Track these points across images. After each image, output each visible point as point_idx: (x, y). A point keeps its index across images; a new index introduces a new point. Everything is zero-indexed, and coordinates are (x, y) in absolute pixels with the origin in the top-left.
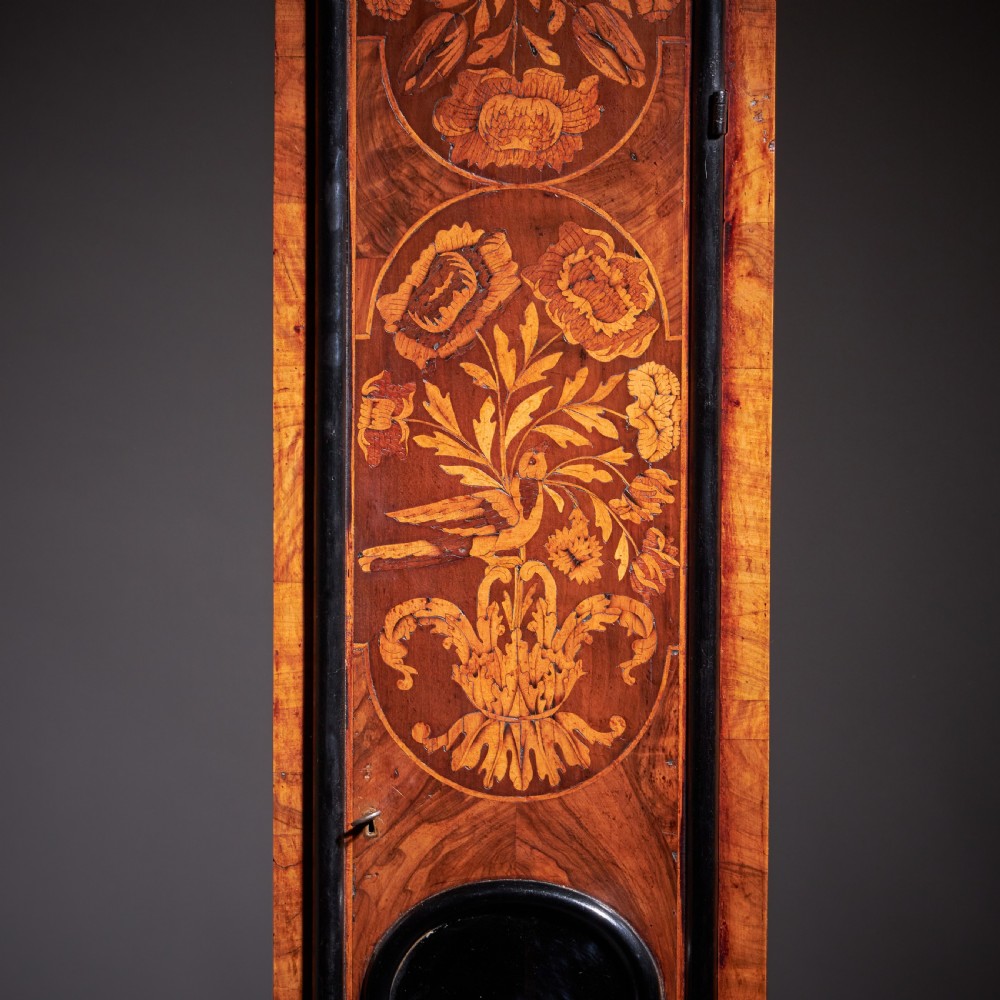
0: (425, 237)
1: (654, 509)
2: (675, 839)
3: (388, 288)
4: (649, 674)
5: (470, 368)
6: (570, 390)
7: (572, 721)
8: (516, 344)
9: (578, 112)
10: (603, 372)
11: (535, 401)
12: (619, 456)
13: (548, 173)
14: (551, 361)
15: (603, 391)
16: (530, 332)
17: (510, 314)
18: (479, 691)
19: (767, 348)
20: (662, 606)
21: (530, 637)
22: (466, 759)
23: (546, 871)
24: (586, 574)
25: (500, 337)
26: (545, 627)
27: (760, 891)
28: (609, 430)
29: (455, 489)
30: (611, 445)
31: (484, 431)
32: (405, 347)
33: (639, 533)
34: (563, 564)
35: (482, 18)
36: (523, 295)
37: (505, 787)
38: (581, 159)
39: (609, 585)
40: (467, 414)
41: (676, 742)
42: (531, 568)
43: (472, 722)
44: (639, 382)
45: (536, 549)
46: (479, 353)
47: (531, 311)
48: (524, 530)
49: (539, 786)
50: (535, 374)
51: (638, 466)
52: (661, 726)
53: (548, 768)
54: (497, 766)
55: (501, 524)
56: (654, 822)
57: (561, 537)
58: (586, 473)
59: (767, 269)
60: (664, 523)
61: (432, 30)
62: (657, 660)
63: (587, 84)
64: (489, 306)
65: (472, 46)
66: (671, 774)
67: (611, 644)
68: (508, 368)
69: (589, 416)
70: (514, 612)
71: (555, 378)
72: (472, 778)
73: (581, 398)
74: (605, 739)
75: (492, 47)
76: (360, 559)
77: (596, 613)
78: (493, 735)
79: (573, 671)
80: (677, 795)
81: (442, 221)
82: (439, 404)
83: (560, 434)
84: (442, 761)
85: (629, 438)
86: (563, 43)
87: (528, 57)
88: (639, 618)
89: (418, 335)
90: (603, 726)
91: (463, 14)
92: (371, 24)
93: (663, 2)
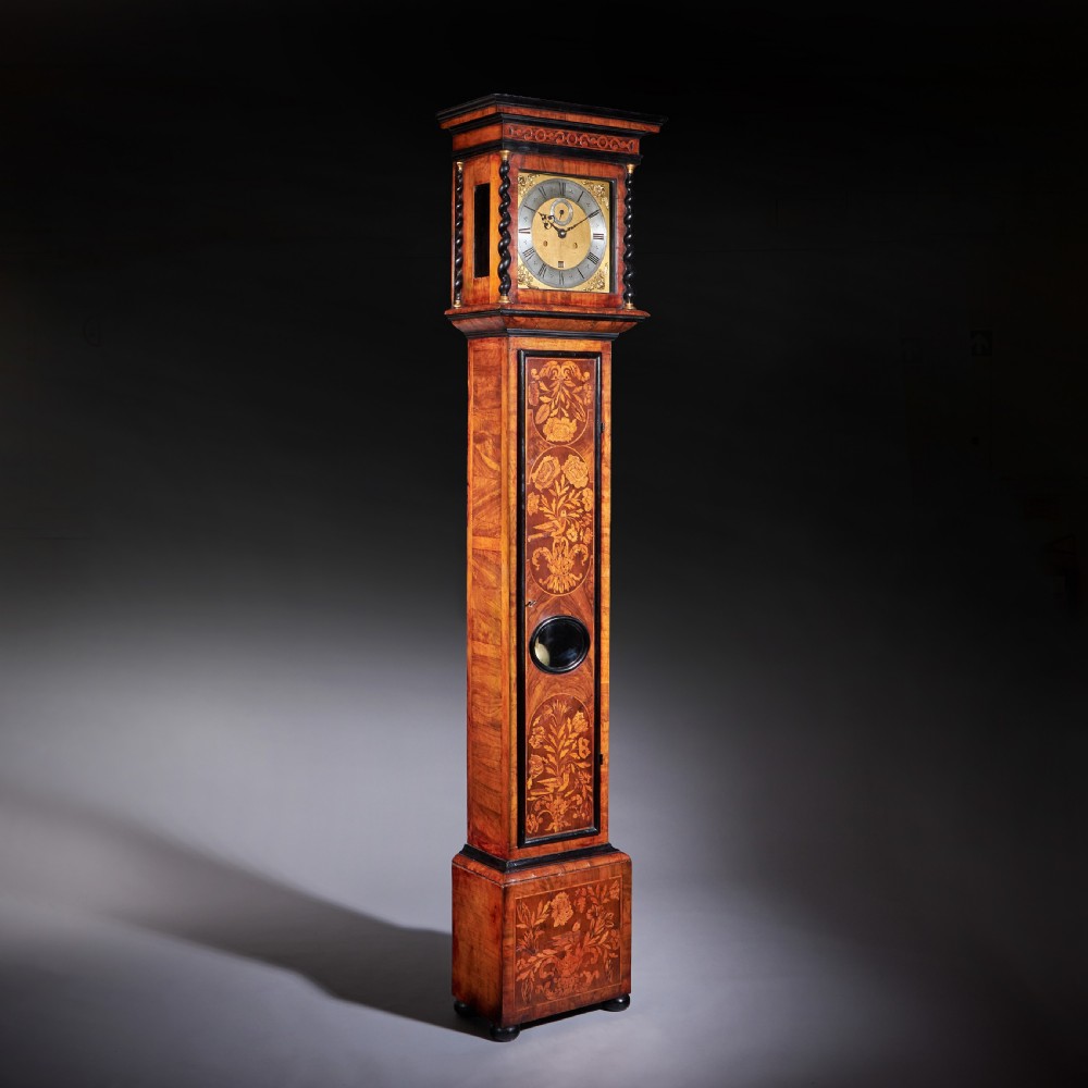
0: (541, 459)
1: (587, 523)
2: (592, 602)
3: (534, 472)
4: (587, 563)
5: (551, 491)
6: (571, 495)
7: (572, 575)
8: (560, 484)
9: (573, 427)
10: (577, 491)
11: (564, 498)
12: (581, 511)
13: (566, 443)
14: (567, 488)
15: (578, 495)
16: (563, 481)
17: (559, 477)
18: (553, 569)
19: (609, 483)
20: (589, 546)
21: (563, 556)
22: (550, 586)
23: (567, 613)
24: (574, 540)
25: (557, 483)
26: (566, 553)
27: (608, 613)
28: (579, 505)
29: (548, 520)
30: (578, 508)
31: (553, 505)
32: (537, 486)
33: (585, 530)
34: (570, 537)
35: (553, 406)
36: (562, 472)
37: (558, 592)
38: (573, 439)
39: (579, 542)
40: (550, 502)
41: (593, 579)
42: (563, 539)
43: (551, 577)
44: (585, 492)
45: (564, 534)
46: (553, 487)
47: (563, 477)
48: (562, 530)
49: (565, 591)
50: (564, 492)
51: (585, 513)
52: (589, 575)
53: (567, 587)
54: (556, 588)
55: (557, 529)
56: (588, 599)
57: (570, 531)
58: (574, 515)
59: (609, 464)
60: (590, 526)
61: (542, 407)
62: (588, 559)
63: (574, 421)
64: (555, 475)
65: (551, 412)
66: (592, 586)
67: (579, 556)
68: (558, 491)
69: (575, 501)
70: (560, 550)
71: (568, 492)
72: (551, 591)
73: (573, 497)
74: (578, 579)
75: (555, 412)
76: (529, 539)
77: (576, 549)
78: (555, 580)
79: (572, 563)
80: (593, 592)
81: (544, 455)
82: (544, 499)
83: (569, 506)
84: (545, 587)
85: (583, 506)
86: (569, 411)
87: (562, 415)
88: (585, 549)
89: (540, 483)
90: (577, 576)
91: (549, 404)
92: (530, 407)
93: (589, 401)
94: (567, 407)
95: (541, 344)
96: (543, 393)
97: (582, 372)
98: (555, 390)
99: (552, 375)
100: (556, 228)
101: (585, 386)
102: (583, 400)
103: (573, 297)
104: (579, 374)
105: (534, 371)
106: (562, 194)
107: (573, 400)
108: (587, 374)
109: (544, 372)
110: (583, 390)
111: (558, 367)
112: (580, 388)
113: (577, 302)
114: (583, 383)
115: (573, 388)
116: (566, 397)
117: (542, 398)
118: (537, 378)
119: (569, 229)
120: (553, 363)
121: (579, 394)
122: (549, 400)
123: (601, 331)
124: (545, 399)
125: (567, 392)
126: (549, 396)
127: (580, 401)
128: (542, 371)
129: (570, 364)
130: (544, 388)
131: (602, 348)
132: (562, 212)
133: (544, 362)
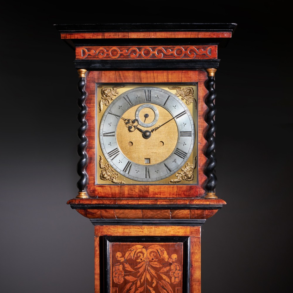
35: (139, 284)
61: (128, 286)
65: (136, 289)
75: (141, 290)
87: (148, 292)
91: (135, 283)
92: (115, 285)
93: (177, 280)
94: (154, 285)
95: (126, 230)
96: (127, 273)
97: (169, 255)
98: (141, 270)
99: (137, 258)
100: (140, 130)
101: (172, 267)
102: (170, 278)
103: (152, 189)
104: (165, 255)
105: (119, 254)
106: (149, 100)
107: (160, 278)
108: (174, 256)
109: (130, 254)
110: (170, 270)
111: (144, 250)
112: (168, 268)
113: (156, 194)
114: (171, 264)
115: (160, 268)
116: (152, 277)
117: (127, 277)
118: (122, 260)
119: (152, 131)
120: (138, 247)
121: (167, 274)
122: (135, 279)
123: (183, 218)
124: (130, 278)
125: (153, 272)
126: (134, 275)
127: (168, 280)
128: (127, 255)
129: (156, 247)
130: (129, 268)
131: (191, 233)
132: (146, 116)
133: (129, 247)
